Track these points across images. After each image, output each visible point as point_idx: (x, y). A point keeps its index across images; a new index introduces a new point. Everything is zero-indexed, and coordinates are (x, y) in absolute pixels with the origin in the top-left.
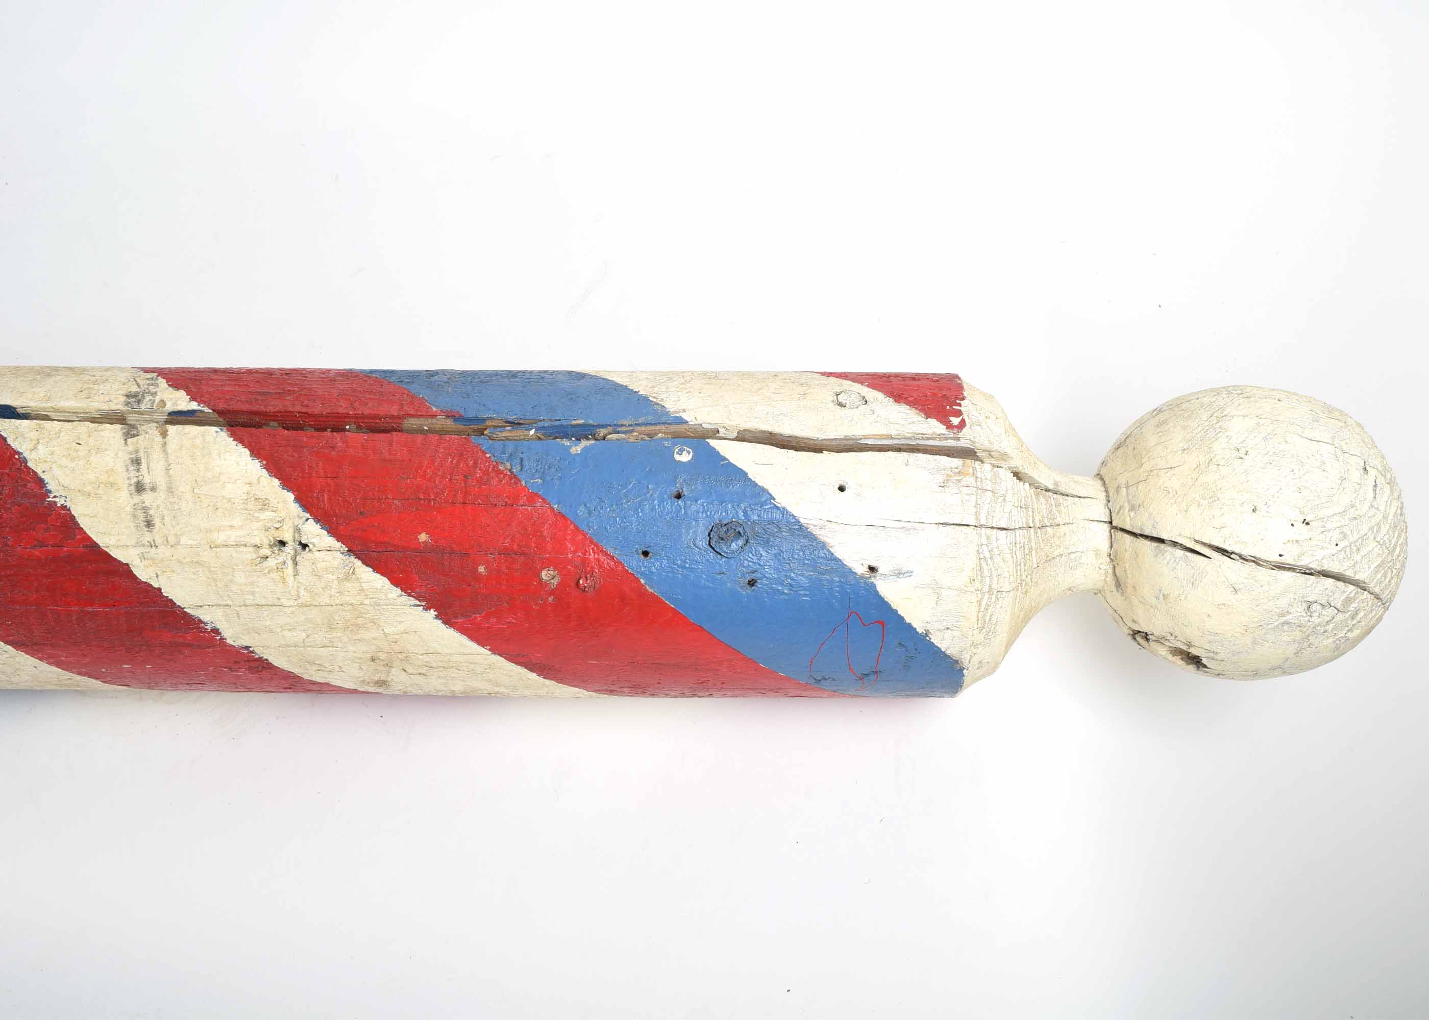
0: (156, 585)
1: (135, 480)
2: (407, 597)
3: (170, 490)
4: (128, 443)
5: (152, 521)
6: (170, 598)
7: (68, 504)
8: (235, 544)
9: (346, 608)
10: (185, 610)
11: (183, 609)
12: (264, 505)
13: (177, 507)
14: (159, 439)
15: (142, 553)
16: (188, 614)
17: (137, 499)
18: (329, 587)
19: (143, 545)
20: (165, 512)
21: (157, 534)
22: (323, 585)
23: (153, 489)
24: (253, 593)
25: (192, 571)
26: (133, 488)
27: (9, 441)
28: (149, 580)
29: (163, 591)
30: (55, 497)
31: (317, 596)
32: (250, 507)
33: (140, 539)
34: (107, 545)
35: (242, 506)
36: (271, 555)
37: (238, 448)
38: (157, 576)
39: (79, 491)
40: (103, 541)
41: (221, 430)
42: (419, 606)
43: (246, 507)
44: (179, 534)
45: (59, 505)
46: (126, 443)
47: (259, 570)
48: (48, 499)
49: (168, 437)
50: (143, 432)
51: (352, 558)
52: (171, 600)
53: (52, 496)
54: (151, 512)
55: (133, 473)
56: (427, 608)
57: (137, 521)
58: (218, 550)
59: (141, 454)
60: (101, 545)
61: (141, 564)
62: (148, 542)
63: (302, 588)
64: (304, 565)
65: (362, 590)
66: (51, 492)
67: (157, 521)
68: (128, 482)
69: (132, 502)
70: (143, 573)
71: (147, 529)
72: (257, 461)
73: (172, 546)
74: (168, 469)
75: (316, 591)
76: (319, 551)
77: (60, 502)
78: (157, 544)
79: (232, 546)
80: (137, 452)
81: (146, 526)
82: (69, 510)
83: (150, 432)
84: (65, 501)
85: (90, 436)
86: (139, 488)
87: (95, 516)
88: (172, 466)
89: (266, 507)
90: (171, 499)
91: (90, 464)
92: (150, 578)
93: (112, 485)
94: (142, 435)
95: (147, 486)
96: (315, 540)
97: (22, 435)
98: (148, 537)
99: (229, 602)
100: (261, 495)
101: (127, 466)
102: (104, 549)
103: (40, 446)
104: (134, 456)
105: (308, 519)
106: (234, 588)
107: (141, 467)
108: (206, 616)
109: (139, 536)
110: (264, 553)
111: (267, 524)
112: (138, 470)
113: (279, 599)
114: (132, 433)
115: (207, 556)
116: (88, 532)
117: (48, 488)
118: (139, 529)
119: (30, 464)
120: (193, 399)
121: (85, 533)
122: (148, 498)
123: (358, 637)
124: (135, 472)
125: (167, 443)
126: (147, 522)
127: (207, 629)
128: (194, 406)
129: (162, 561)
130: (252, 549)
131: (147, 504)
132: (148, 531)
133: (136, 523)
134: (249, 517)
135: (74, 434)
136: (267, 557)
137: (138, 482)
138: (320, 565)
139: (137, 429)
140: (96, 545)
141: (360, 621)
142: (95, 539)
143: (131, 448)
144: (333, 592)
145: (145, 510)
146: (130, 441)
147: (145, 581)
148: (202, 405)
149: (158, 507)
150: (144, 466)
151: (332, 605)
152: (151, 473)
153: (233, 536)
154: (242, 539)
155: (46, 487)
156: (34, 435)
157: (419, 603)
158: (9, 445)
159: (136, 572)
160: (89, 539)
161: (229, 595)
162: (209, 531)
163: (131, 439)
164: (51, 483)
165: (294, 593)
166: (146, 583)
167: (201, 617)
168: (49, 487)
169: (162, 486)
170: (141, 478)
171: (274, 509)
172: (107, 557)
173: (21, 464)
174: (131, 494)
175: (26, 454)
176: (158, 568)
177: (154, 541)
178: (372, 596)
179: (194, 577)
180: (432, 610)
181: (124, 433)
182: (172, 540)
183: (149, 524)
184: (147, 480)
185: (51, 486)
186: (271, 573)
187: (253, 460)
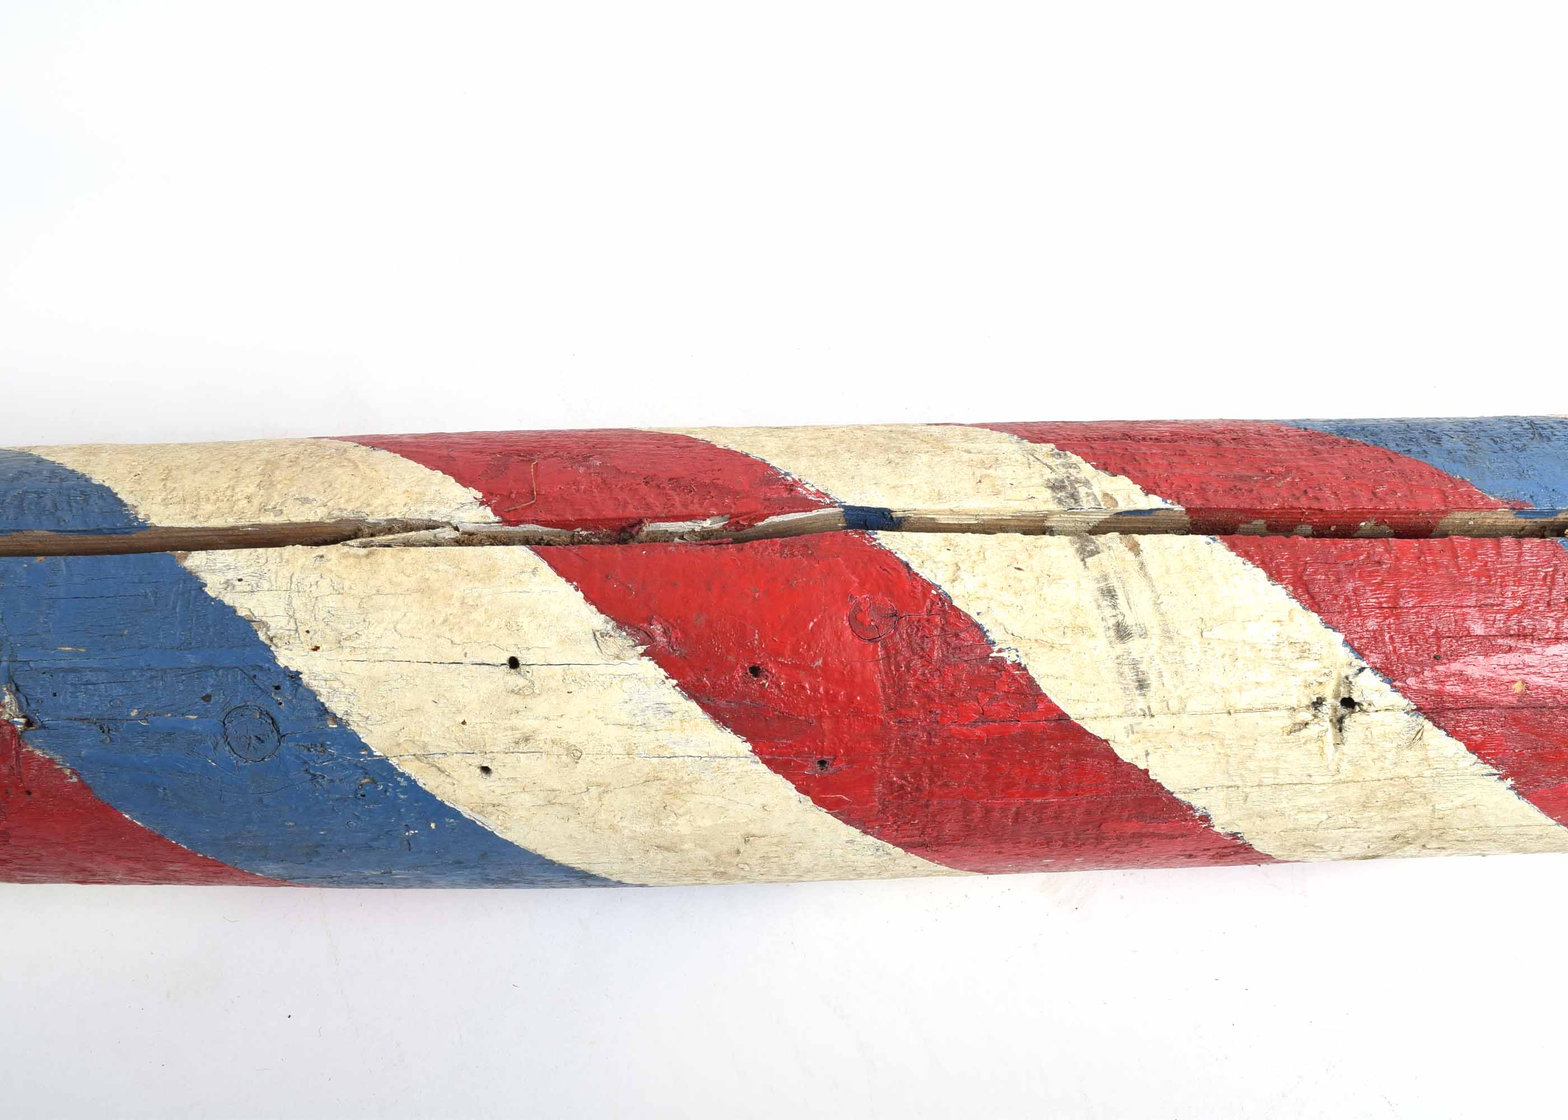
0: (1142, 766)
1: (1113, 621)
2: (1483, 766)
3: (1168, 635)
4: (1087, 564)
5: (1145, 680)
6: (1158, 781)
7: (1023, 662)
8: (1262, 707)
9: (1396, 783)
10: (1174, 795)
11: (1172, 793)
12: (1304, 652)
13: (1179, 658)
14: (1130, 556)
15: (1131, 725)
16: (1178, 800)
17: (1119, 648)
18: (1382, 759)
19: (1134, 715)
20: (1162, 666)
21: (1153, 699)
22: (1375, 755)
23: (1144, 635)
24: (1276, 771)
25: (1198, 745)
26: (1112, 633)
27: (915, 567)
28: (1134, 760)
29: (1150, 773)
30: (1000, 651)
31: (1363, 770)
32: (1282, 654)
33: (1129, 707)
34: (1082, 717)
35: (1272, 654)
36: (1313, 720)
37: (1246, 567)
38: (1147, 754)
39: (1036, 641)
40: (1073, 711)
41: (1214, 540)
42: (1495, 775)
43: (1278, 655)
44: (1183, 697)
45: (1009, 662)
46: (1085, 564)
47: (1293, 740)
48: (991, 655)
49: (1143, 554)
50: (1104, 548)
51: (1421, 719)
52: (1159, 785)
53: (996, 649)
54: (1143, 667)
55: (1108, 612)
56: (1503, 778)
57: (1124, 682)
58: (1239, 716)
59: (1114, 582)
60: (1072, 716)
61: (1128, 741)
62: (1141, 709)
63: (1346, 760)
64: (1355, 731)
65: (1426, 759)
66: (994, 643)
67: (1153, 680)
68: (1104, 623)
69: (1114, 655)
70: (1126, 753)
71: (1138, 692)
72: (1280, 587)
73: (1173, 714)
74: (1157, 604)
75: (1364, 764)
76: (1377, 711)
77: (1010, 657)
78: (1153, 712)
79: (1259, 710)
80: (1105, 578)
81: (1137, 688)
82: (1025, 669)
83: (1114, 546)
84: (1018, 656)
85: (1030, 556)
86: (1122, 633)
87: (1064, 677)
88: (1162, 598)
89: (1306, 655)
90: (1171, 648)
91: (1045, 600)
92: (1137, 758)
93: (1083, 630)
94: (1103, 551)
95: (1134, 630)
96: (1374, 698)
97: (930, 558)
98: (1140, 703)
99: (1239, 783)
100: (1297, 637)
101: (1096, 601)
102: (1077, 722)
103: (962, 574)
104: (1103, 584)
105: (1361, 670)
106: (1252, 765)
107: (1118, 601)
108: (1198, 802)
109: (1128, 702)
110: (1302, 719)
111: (1308, 678)
112: (1114, 607)
113: (1310, 776)
114: (1088, 549)
115: (1223, 724)
116: (1054, 700)
117: (990, 638)
118: (1128, 693)
119: (956, 603)
120: (1148, 491)
121: (1050, 701)
122: (1135, 646)
123: (1397, 815)
124: (1110, 609)
125: (1145, 562)
126: (1139, 681)
127: (1194, 817)
128: (1155, 502)
129: (1157, 734)
130: (1286, 713)
131: (1135, 655)
132: (1140, 695)
133: (1123, 684)
134: (1283, 669)
135: (1006, 553)
136: (1307, 724)
137: (1118, 625)
138: (1376, 732)
139: (1094, 543)
140: (1063, 717)
141: (1407, 796)
142: (1063, 708)
143: (1095, 573)
144: (1387, 764)
145: (1135, 665)
146: (1089, 560)
147: (1128, 761)
148: (1169, 501)
149: (1152, 659)
150: (1121, 600)
151: (1379, 780)
152: (1133, 609)
153: (1258, 698)
154: (1273, 701)
155: (988, 637)
156: (946, 557)
157: (1497, 772)
158: (917, 574)
159: (1119, 751)
160: (1056, 709)
161: (1241, 774)
162: (1225, 691)
163: (1091, 558)
164: (994, 630)
165: (1333, 767)
166: (1130, 764)
167: (1193, 804)
168: (992, 636)
169: (1155, 631)
170: (1120, 618)
171: (1318, 657)
172: (1079, 733)
173: (943, 604)
174: (1111, 642)
175: (946, 588)
176: (1149, 744)
177: (1149, 708)
178: (1435, 766)
179: (1199, 753)
180: (1509, 779)
181: (1077, 550)
182: (1175, 705)
183: (1142, 685)
184: (1129, 621)
185: (995, 634)
186: (1308, 744)
187: (1273, 585)
